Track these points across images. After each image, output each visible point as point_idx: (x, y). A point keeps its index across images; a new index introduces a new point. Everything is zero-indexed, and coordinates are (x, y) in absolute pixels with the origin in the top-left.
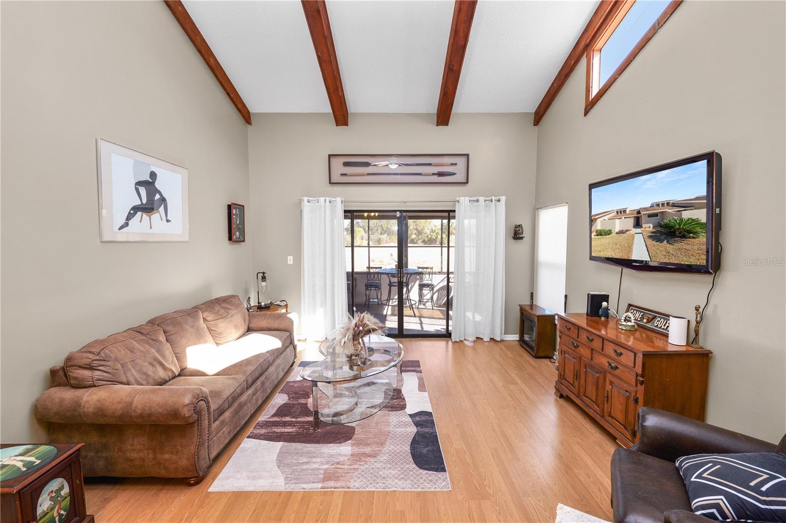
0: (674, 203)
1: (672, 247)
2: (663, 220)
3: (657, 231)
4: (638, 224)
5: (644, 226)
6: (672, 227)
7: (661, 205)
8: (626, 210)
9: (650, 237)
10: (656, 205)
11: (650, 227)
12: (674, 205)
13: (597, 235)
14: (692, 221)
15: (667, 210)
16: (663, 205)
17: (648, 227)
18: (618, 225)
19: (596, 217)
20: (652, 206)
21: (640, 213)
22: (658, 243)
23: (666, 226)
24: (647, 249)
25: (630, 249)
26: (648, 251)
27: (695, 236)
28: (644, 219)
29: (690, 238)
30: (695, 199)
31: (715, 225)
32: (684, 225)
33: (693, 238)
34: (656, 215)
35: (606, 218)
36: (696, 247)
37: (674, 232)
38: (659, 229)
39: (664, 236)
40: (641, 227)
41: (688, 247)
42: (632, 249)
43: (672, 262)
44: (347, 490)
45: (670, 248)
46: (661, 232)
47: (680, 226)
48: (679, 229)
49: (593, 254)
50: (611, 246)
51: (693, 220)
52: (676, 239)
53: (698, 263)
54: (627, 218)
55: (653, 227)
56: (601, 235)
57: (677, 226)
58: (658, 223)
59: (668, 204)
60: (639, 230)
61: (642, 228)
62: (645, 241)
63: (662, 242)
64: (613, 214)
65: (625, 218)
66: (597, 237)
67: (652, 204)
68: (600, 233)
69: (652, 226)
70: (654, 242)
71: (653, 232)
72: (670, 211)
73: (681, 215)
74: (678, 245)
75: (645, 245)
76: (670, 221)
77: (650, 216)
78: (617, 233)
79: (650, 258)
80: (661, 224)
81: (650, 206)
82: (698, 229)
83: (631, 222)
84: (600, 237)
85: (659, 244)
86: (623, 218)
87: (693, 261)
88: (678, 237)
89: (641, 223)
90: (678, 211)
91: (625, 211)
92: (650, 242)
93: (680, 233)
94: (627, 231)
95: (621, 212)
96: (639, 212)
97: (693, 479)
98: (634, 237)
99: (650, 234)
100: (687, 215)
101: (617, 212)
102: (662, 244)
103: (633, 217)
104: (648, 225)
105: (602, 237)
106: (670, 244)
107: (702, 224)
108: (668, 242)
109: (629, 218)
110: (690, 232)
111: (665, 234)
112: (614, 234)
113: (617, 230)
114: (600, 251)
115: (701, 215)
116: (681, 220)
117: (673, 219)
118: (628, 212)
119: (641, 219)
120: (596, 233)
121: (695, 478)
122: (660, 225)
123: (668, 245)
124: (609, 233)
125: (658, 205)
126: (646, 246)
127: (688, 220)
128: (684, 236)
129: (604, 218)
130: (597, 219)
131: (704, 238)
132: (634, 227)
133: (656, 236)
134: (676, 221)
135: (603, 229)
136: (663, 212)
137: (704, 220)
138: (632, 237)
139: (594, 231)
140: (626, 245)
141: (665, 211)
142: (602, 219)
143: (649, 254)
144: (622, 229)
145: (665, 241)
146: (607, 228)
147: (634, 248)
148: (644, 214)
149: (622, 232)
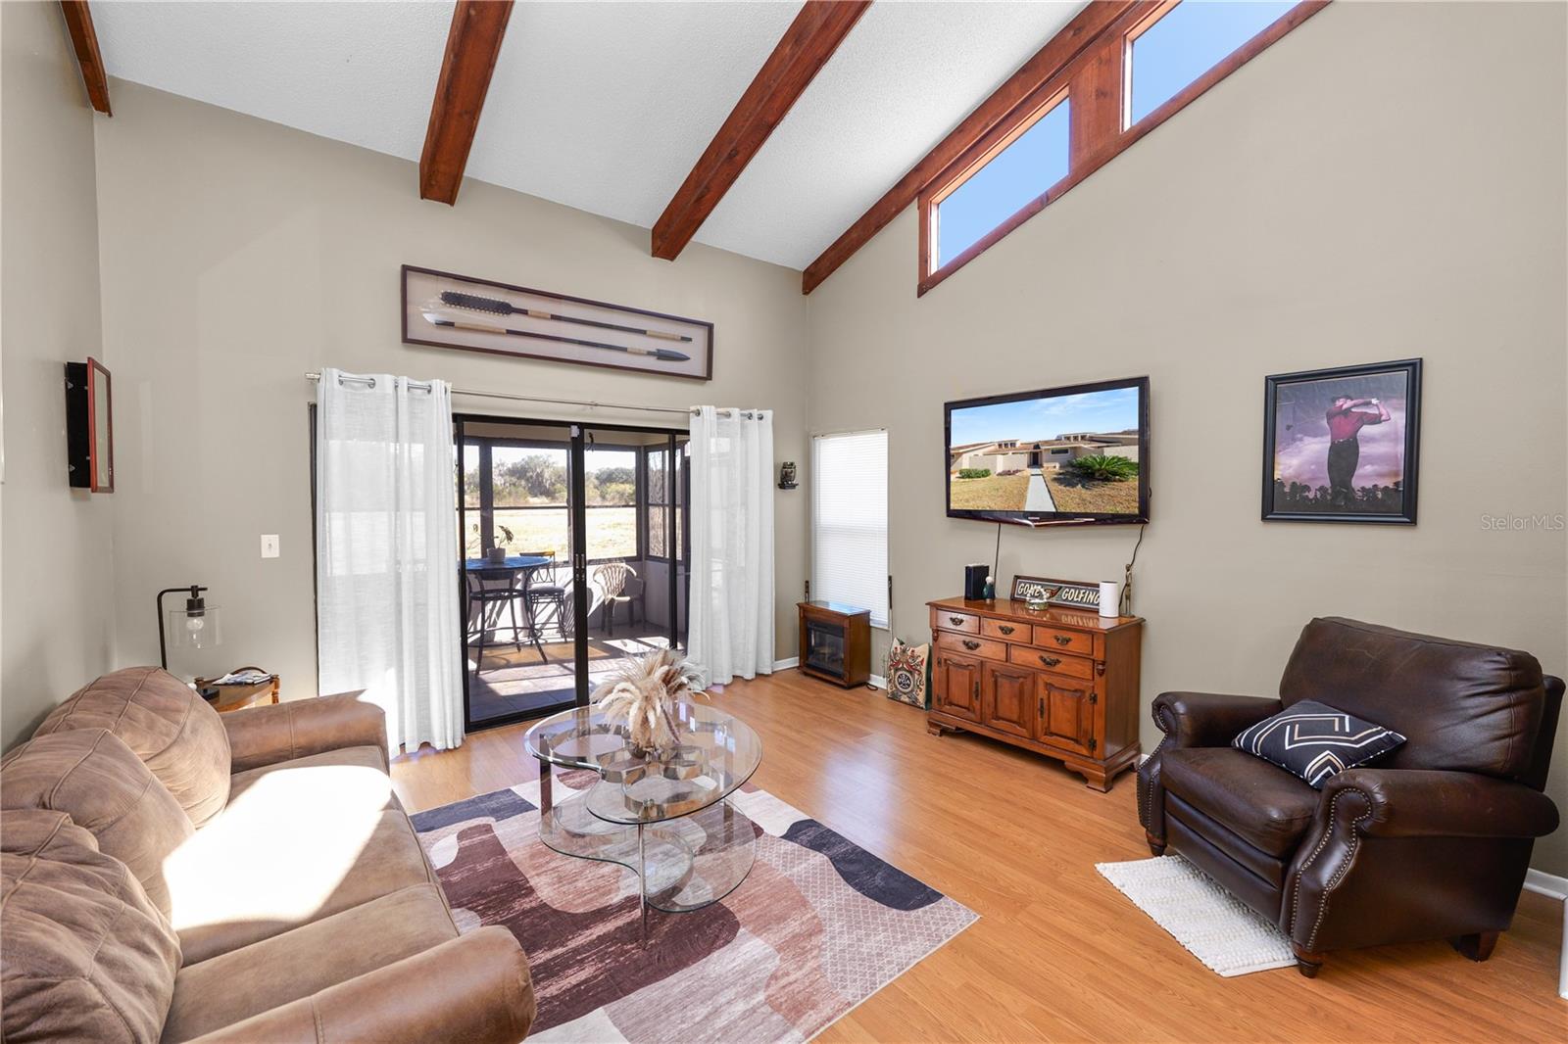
0: (1092, 437)
1: (1089, 492)
2: (1075, 457)
3: (1067, 472)
4: (1035, 461)
5: (1045, 465)
6: (1089, 467)
7: (1072, 439)
9: (1055, 479)
10: (1065, 437)
11: (1055, 467)
12: (1092, 439)
13: (963, 477)
14: (1119, 461)
15: (1082, 445)
16: (1076, 438)
17: (1053, 467)
18: (1001, 463)
19: (961, 451)
20: (1059, 439)
21: (1039, 448)
22: (1068, 488)
23: (1081, 466)
24: (1051, 497)
25: (1022, 496)
26: (1052, 499)
27: (1122, 479)
28: (1045, 456)
29: (1115, 481)
30: (1123, 433)
31: (1144, 467)
32: (1107, 465)
33: (1121, 481)
34: (1065, 451)
35: (980, 453)
37: (1093, 474)
38: (1070, 469)
39: (1078, 479)
40: (1041, 466)
41: (1112, 492)
42: (1026, 497)
43: (1089, 512)
44: (851, 1009)
45: (1086, 494)
46: (1073, 474)
47: (1101, 466)
48: (1099, 470)
49: (954, 506)
50: (988, 493)
51: (1120, 459)
52: (1095, 483)
53: (1127, 512)
54: (1017, 453)
55: (1061, 467)
56: (969, 477)
57: (1097, 466)
58: (1068, 461)
59: (1083, 437)
60: (1037, 471)
61: (1043, 467)
62: (1047, 486)
63: (1073, 485)
64: (992, 448)
65: (1013, 453)
66: (962, 480)
67: (1058, 437)
68: (967, 475)
69: (1058, 465)
70: (1062, 487)
71: (1060, 474)
72: (1086, 446)
73: (1103, 452)
74: (1096, 491)
75: (1047, 491)
76: (1086, 459)
77: (1054, 452)
78: (999, 474)
79: (1056, 508)
80: (1073, 463)
81: (1054, 438)
82: (1126, 470)
83: (1024, 459)
84: (967, 480)
85: (1072, 490)
86: (1011, 453)
87: (1120, 510)
88: (1099, 480)
89: (1041, 461)
90: (1099, 447)
91: (1013, 444)
92: (1055, 486)
93: (1101, 475)
94: (1017, 471)
95: (1006, 446)
96: (1037, 446)
97: (1287, 748)
99: (1055, 476)
100: (1110, 452)
101: (1000, 445)
102: (1074, 489)
103: (1027, 452)
104: (1052, 464)
105: (971, 480)
106: (1087, 489)
107: (1132, 464)
108: (1083, 486)
109: (1021, 453)
110: (1115, 474)
111: (1078, 476)
112: (993, 476)
113: (1000, 469)
114: (967, 501)
115: (1132, 453)
116: (1103, 459)
117: (1091, 457)
118: (1018, 445)
119: (1041, 455)
120: (961, 474)
121: (1289, 745)
122: (1071, 465)
123: (1084, 491)
124: (986, 473)
125: (1068, 438)
126: (1049, 491)
127: (1113, 458)
128: (1107, 480)
129: (976, 452)
130: (962, 453)
131: (1134, 482)
132: (1028, 466)
133: (1065, 478)
134: (1095, 459)
135: (974, 468)
136: (1075, 447)
137: (1135, 459)
138: (1027, 480)
139: (955, 472)
140: (1015, 492)
141: (1080, 447)
142: (972, 454)
143: (1054, 503)
144: (1007, 469)
145: (1079, 486)
146: (981, 467)
147: (1030, 495)
148: (1045, 450)
149: (1008, 473)
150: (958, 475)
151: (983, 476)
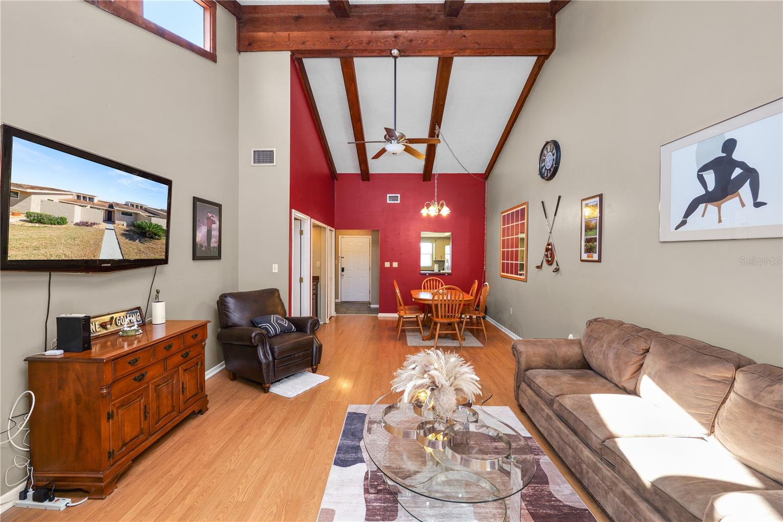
0: (146, 209)
1: (143, 245)
2: (136, 221)
3: (131, 230)
4: (109, 217)
5: (117, 222)
6: (144, 229)
7: (135, 207)
8: (93, 199)
9: (123, 235)
10: (131, 204)
11: (123, 225)
12: (146, 210)
13: (31, 222)
14: (158, 227)
15: (140, 213)
16: (137, 206)
17: (122, 224)
18: (79, 214)
19: (28, 191)
21: (113, 208)
22: (131, 241)
23: (139, 227)
24: (120, 247)
25: (98, 246)
26: (120, 249)
27: (159, 238)
28: (117, 215)
29: (156, 239)
31: (167, 232)
32: (153, 229)
33: (158, 239)
34: (130, 214)
35: (56, 199)
36: (159, 247)
37: (145, 233)
38: (133, 228)
39: (137, 236)
40: (113, 223)
41: (154, 246)
42: (101, 247)
43: (142, 258)
45: (141, 246)
46: (135, 232)
47: (149, 228)
48: (149, 231)
50: (63, 242)
52: (147, 239)
53: (160, 258)
54: (95, 208)
55: (127, 226)
56: (39, 222)
57: (148, 229)
58: (132, 222)
59: (141, 207)
60: (111, 226)
61: (115, 224)
62: (117, 238)
63: (134, 240)
64: (70, 197)
65: (91, 207)
66: (30, 224)
67: (126, 202)
69: (125, 224)
70: (127, 241)
71: (127, 231)
72: (142, 214)
73: (151, 219)
74: (147, 244)
75: (117, 243)
76: (142, 223)
77: (124, 213)
78: (77, 224)
79: (123, 256)
80: (135, 224)
81: (123, 203)
82: (161, 233)
83: (100, 215)
84: (37, 225)
85: (133, 243)
86: (89, 207)
87: (157, 257)
88: (148, 237)
89: (114, 218)
90: (149, 216)
91: (91, 199)
92: (123, 240)
93: (149, 234)
94: (94, 224)
95: (84, 199)
96: (111, 206)
98: (104, 233)
99: (123, 232)
100: (154, 221)
101: (78, 197)
102: (135, 242)
103: (103, 209)
104: (122, 222)
105: (42, 225)
106: (142, 243)
107: (163, 230)
108: (140, 241)
109: (97, 209)
110: (156, 235)
111: (137, 233)
112: (70, 225)
113: (77, 219)
114: (37, 248)
115: (163, 223)
116: (151, 224)
117: (145, 221)
118: (96, 200)
119: (114, 214)
120: (28, 217)
122: (133, 225)
123: (140, 244)
124: (62, 221)
125: (133, 206)
126: (119, 243)
127: (155, 225)
128: (152, 238)
129: (50, 197)
130: (30, 194)
131: (164, 241)
132: (105, 221)
133: (129, 234)
134: (147, 223)
135: (48, 213)
136: (137, 213)
137: (165, 227)
138: (102, 232)
139: (19, 214)
140: (92, 242)
141: (139, 213)
142: (46, 198)
143: (121, 252)
144: (85, 221)
145: (138, 240)
146: (57, 214)
147: (104, 245)
148: (117, 210)
149: (85, 224)
150: (25, 218)
151: (58, 223)
